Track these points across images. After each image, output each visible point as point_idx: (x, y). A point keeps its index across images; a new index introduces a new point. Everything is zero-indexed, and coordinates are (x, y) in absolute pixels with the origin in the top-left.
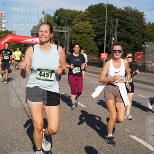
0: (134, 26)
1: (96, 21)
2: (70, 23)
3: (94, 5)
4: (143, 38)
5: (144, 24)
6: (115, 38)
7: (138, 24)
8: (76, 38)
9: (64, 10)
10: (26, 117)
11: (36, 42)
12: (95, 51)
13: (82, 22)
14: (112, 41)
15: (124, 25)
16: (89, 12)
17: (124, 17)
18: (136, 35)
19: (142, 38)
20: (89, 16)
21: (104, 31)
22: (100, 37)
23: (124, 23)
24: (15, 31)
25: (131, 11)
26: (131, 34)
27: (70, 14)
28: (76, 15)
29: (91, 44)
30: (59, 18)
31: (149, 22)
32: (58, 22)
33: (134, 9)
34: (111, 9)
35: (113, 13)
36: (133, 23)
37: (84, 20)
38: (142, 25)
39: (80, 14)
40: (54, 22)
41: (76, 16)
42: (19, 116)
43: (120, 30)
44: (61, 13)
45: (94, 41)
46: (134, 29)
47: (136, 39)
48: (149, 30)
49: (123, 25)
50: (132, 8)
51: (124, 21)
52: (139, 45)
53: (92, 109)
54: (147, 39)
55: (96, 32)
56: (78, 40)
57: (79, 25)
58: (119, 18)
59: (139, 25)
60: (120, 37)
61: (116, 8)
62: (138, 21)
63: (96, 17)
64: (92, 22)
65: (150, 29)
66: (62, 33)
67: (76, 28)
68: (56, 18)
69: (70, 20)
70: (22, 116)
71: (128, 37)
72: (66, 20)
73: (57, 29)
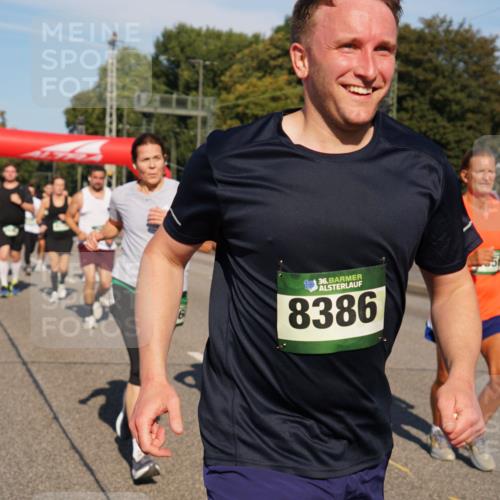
0: (462, 91)
2: (217, 79)
5: (496, 83)
7: (473, 83)
9: (192, 30)
10: (66, 451)
11: (89, 155)
13: (260, 74)
15: (421, 86)
17: (421, 57)
18: (467, 124)
23: (421, 78)
25: (447, 31)
26: (449, 122)
27: (213, 45)
28: (239, 51)
30: (173, 62)
32: (171, 77)
33: (461, 25)
36: (456, 79)
37: (270, 67)
38: (490, 86)
39: (254, 46)
40: (156, 76)
41: (239, 56)
42: (37, 448)
43: (405, 104)
44: (180, 42)
46: (458, 103)
47: (468, 138)
49: (417, 89)
50: (451, 22)
51: (420, 70)
57: (251, 89)
58: (402, 61)
59: (480, 86)
62: (475, 72)
66: (183, 121)
67: (240, 102)
68: (160, 62)
69: (216, 69)
70: (49, 449)
71: (435, 131)
72: (201, 71)
73: (165, 103)
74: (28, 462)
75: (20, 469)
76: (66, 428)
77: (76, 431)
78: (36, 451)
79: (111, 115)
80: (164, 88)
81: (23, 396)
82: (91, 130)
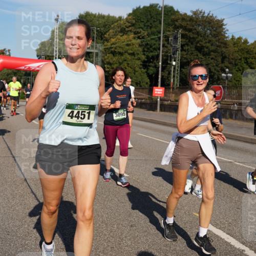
0: (209, 43)
1: (146, 34)
2: (103, 36)
3: (142, 7)
4: (223, 62)
5: (223, 39)
6: (177, 61)
7: (214, 39)
8: (111, 62)
9: (92, 14)
10: (29, 194)
12: (144, 84)
13: (121, 34)
14: (171, 67)
15: (192, 40)
16: (134, 19)
17: (191, 27)
18: (211, 57)
19: (220, 62)
20: (133, 25)
21: (158, 51)
22: (152, 60)
23: (192, 36)
24: (9, 51)
25: (203, 17)
26: (203, 56)
27: (101, 21)
28: (113, 24)
29: (137, 72)
31: (233, 36)
33: (209, 14)
34: (170, 14)
35: (174, 21)
36: (206, 38)
37: (126, 31)
38: (220, 41)
39: (119, 22)
41: (112, 26)
43: (184, 48)
45: (141, 66)
46: (207, 48)
47: (211, 63)
48: (232, 49)
49: (189, 41)
50: (204, 13)
51: (191, 33)
52: (217, 73)
53: (138, 179)
54: (230, 63)
55: (145, 53)
56: (116, 65)
57: (118, 41)
58: (183, 29)
59: (216, 41)
60: (185, 61)
61: (179, 12)
62: (214, 34)
63: (146, 27)
64: (139, 35)
65: (235, 47)
66: (88, 54)
67: (113, 46)
69: (102, 31)
70: (22, 193)
72: (95, 32)
74: (12, 198)
75: (9, 201)
76: (30, 184)
77: (34, 185)
78: (16, 193)
79: (56, 51)
81: (12, 171)
82: (48, 58)
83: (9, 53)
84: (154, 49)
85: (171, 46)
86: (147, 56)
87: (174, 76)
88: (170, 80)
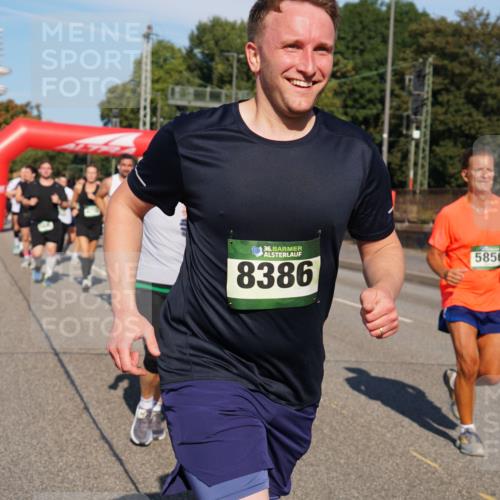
1: (350, 65)
6: (423, 129)
9: (227, 23)
10: (95, 441)
11: (123, 148)
14: (409, 143)
15: (456, 80)
17: (456, 50)
21: (379, 106)
23: (457, 71)
24: (38, 106)
25: (484, 24)
26: (485, 116)
30: (208, 55)
32: (205, 71)
33: (498, 18)
34: (406, 20)
35: (415, 35)
36: (492, 73)
40: (190, 69)
42: (66, 437)
43: (440, 99)
44: (214, 36)
46: (494, 97)
49: (452, 83)
50: (488, 15)
51: (455, 64)
53: (343, 408)
58: (438, 55)
60: (441, 128)
61: (428, 15)
63: (350, 51)
68: (195, 55)
70: (80, 438)
71: (471, 125)
72: (235, 65)
73: (198, 96)
74: (59, 451)
75: (50, 458)
76: (96, 418)
77: (106, 421)
78: (67, 440)
79: (145, 108)
80: (198, 81)
81: (54, 386)
82: (125, 123)
83: (39, 111)
84: (371, 101)
85: (410, 94)
86: (352, 117)
87: (416, 164)
88: (405, 174)
